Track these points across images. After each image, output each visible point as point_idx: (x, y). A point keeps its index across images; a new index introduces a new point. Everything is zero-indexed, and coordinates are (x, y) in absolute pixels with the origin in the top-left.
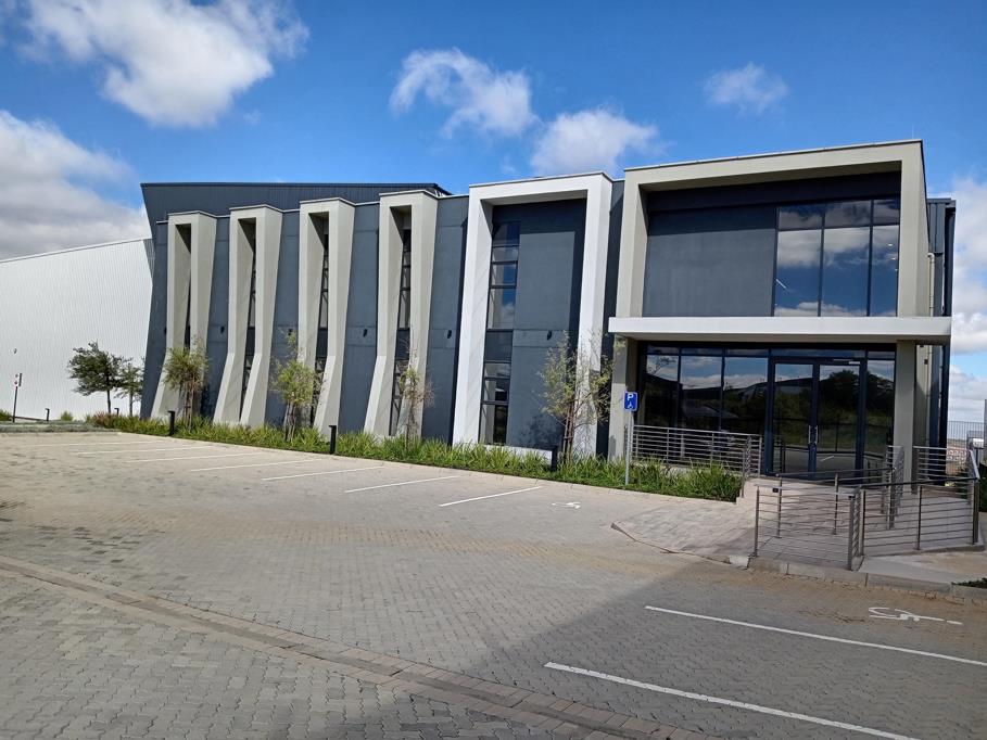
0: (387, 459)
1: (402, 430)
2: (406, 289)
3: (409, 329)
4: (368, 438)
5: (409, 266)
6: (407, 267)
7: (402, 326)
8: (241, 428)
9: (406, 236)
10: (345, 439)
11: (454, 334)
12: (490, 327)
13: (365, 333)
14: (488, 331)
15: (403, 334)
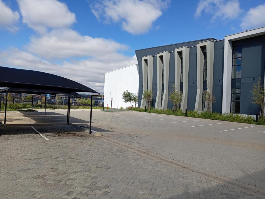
0: (202, 118)
1: (206, 110)
2: (205, 69)
3: (207, 81)
4: (196, 112)
5: (206, 63)
6: (205, 63)
7: (205, 80)
8: (162, 110)
9: (205, 54)
10: (189, 112)
11: (221, 81)
12: (233, 78)
13: (194, 83)
14: (232, 79)
15: (205, 82)
